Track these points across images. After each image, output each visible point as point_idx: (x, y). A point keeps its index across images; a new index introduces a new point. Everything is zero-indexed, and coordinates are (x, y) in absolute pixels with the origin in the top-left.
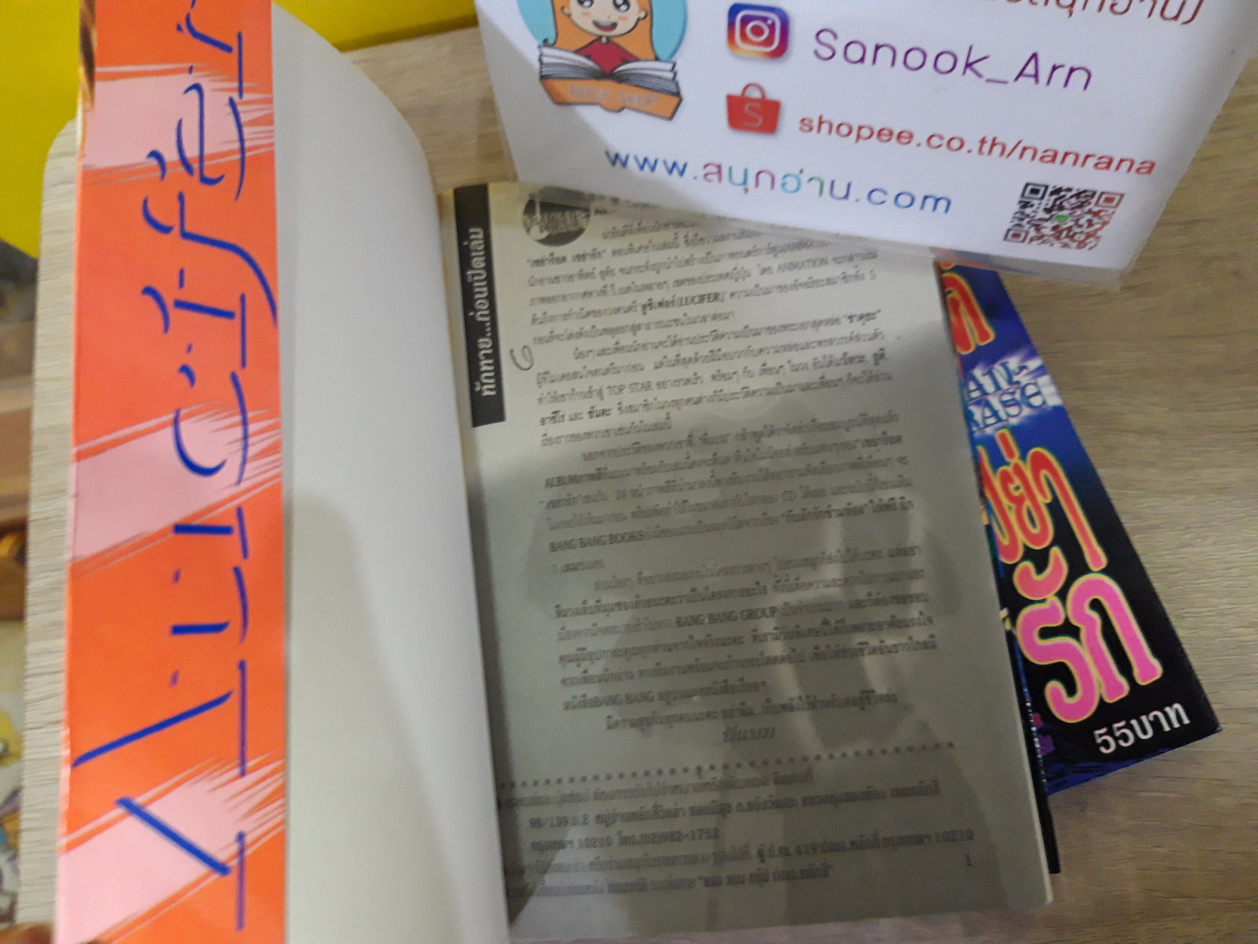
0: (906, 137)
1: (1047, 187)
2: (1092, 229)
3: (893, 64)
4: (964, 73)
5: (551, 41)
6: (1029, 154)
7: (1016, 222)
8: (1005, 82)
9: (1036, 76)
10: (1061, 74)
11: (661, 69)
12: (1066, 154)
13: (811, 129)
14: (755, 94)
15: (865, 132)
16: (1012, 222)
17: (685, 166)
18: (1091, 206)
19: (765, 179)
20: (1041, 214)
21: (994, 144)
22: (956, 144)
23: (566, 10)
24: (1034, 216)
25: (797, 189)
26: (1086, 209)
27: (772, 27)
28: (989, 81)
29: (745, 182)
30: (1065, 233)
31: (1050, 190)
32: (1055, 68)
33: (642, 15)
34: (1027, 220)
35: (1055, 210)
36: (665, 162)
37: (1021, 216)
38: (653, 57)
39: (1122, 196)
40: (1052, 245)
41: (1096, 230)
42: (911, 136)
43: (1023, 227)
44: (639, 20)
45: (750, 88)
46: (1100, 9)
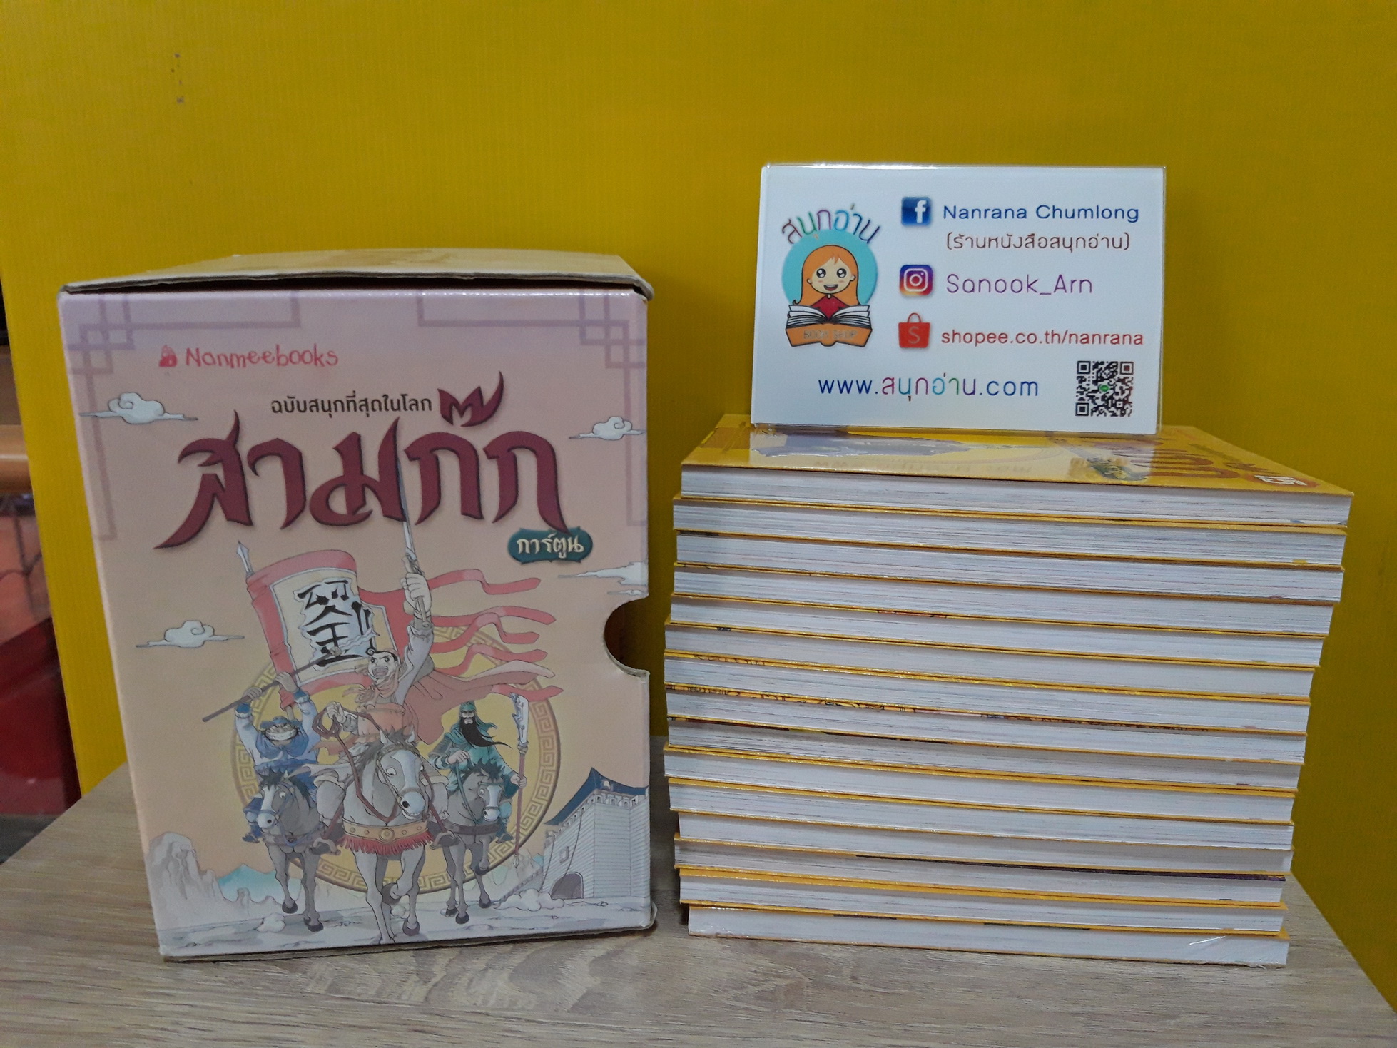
0: (1003, 337)
1: (1089, 362)
2: (1124, 395)
3: (990, 291)
4: (1027, 291)
5: (797, 302)
6: (1074, 337)
7: (1080, 396)
8: (1050, 294)
9: (1064, 288)
10: (1076, 284)
11: (859, 311)
12: (1094, 336)
13: (949, 340)
14: (915, 320)
15: (980, 338)
16: (1077, 396)
17: (871, 382)
18: (1119, 376)
19: (922, 383)
20: (1093, 387)
21: (1053, 335)
22: (1032, 338)
23: (809, 281)
24: (1089, 389)
25: (942, 392)
26: (1116, 378)
27: (924, 277)
28: (1041, 294)
29: (909, 392)
30: (1110, 401)
31: (1092, 364)
32: (1072, 282)
33: (853, 277)
34: (1086, 392)
35: (1100, 381)
36: (857, 381)
37: (1082, 390)
38: (857, 303)
39: (1132, 363)
40: (1105, 415)
41: (1127, 396)
42: (1006, 337)
43: (1084, 400)
44: (851, 281)
45: (913, 316)
46: (1084, 247)
